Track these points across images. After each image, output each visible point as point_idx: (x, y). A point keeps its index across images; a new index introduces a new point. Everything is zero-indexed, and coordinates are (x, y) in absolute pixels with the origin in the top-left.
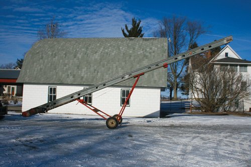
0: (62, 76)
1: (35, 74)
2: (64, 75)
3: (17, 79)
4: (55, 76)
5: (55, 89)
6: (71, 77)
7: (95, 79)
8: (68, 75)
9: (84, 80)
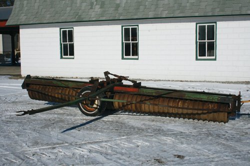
0: (81, 6)
1: (36, 7)
2: (84, 4)
3: (6, 20)
4: (68, 9)
5: (71, 33)
6: (97, 8)
7: (142, 8)
8: (92, 4)
9: (120, 10)
